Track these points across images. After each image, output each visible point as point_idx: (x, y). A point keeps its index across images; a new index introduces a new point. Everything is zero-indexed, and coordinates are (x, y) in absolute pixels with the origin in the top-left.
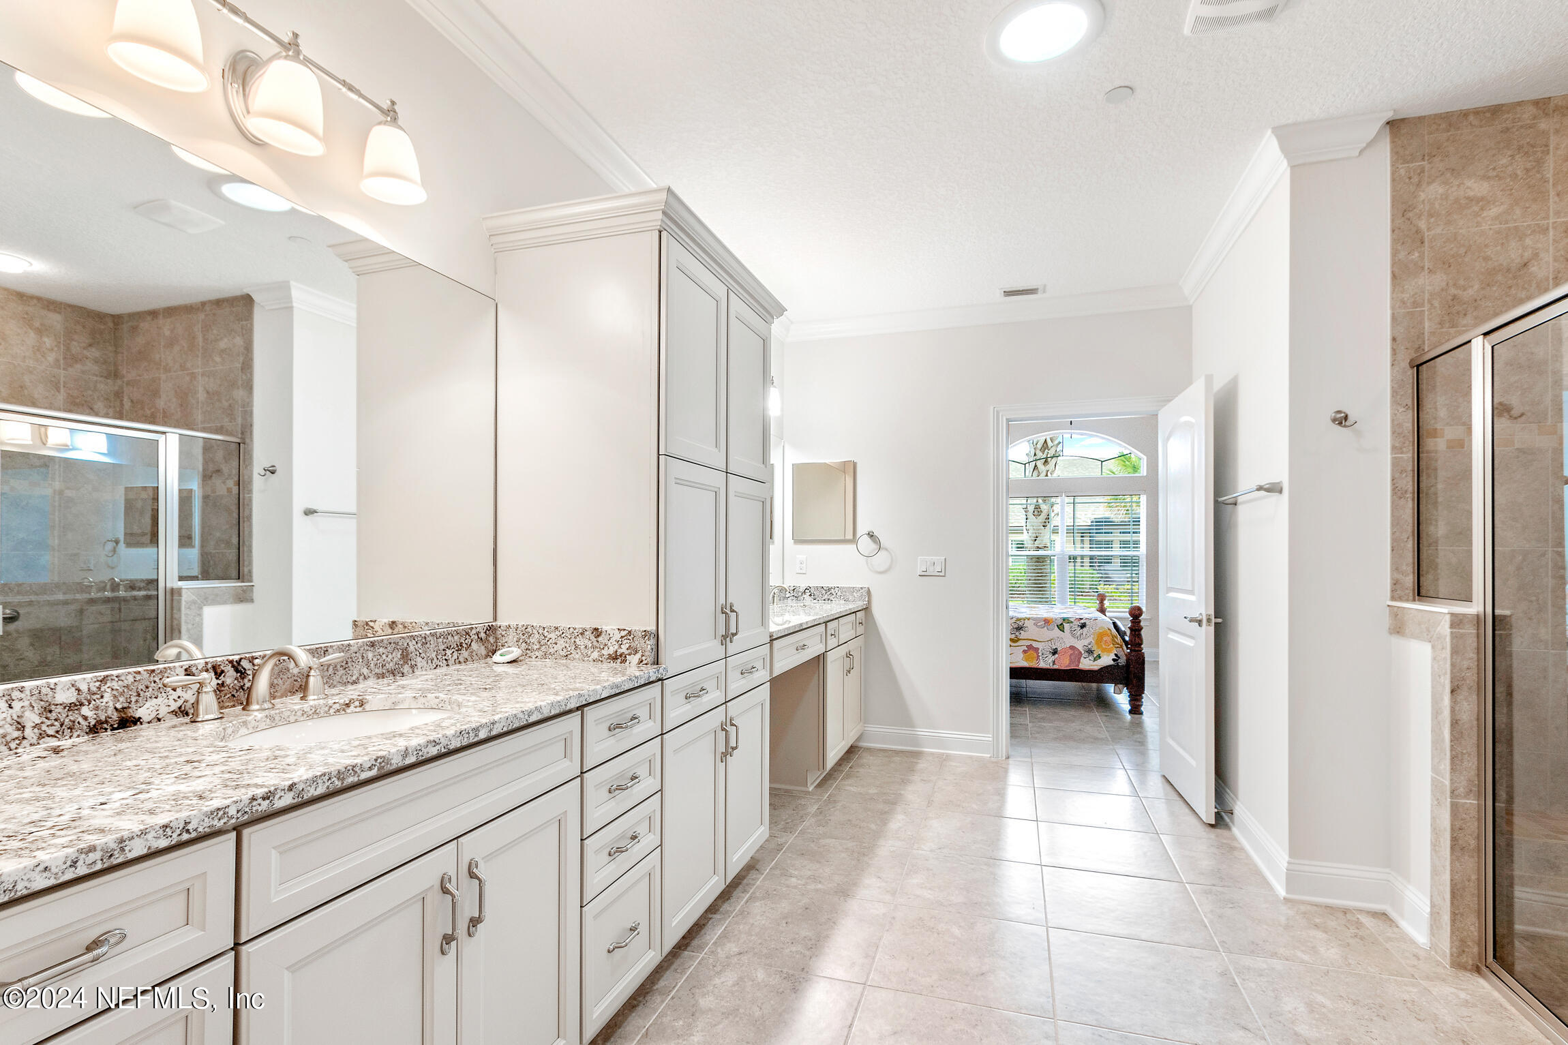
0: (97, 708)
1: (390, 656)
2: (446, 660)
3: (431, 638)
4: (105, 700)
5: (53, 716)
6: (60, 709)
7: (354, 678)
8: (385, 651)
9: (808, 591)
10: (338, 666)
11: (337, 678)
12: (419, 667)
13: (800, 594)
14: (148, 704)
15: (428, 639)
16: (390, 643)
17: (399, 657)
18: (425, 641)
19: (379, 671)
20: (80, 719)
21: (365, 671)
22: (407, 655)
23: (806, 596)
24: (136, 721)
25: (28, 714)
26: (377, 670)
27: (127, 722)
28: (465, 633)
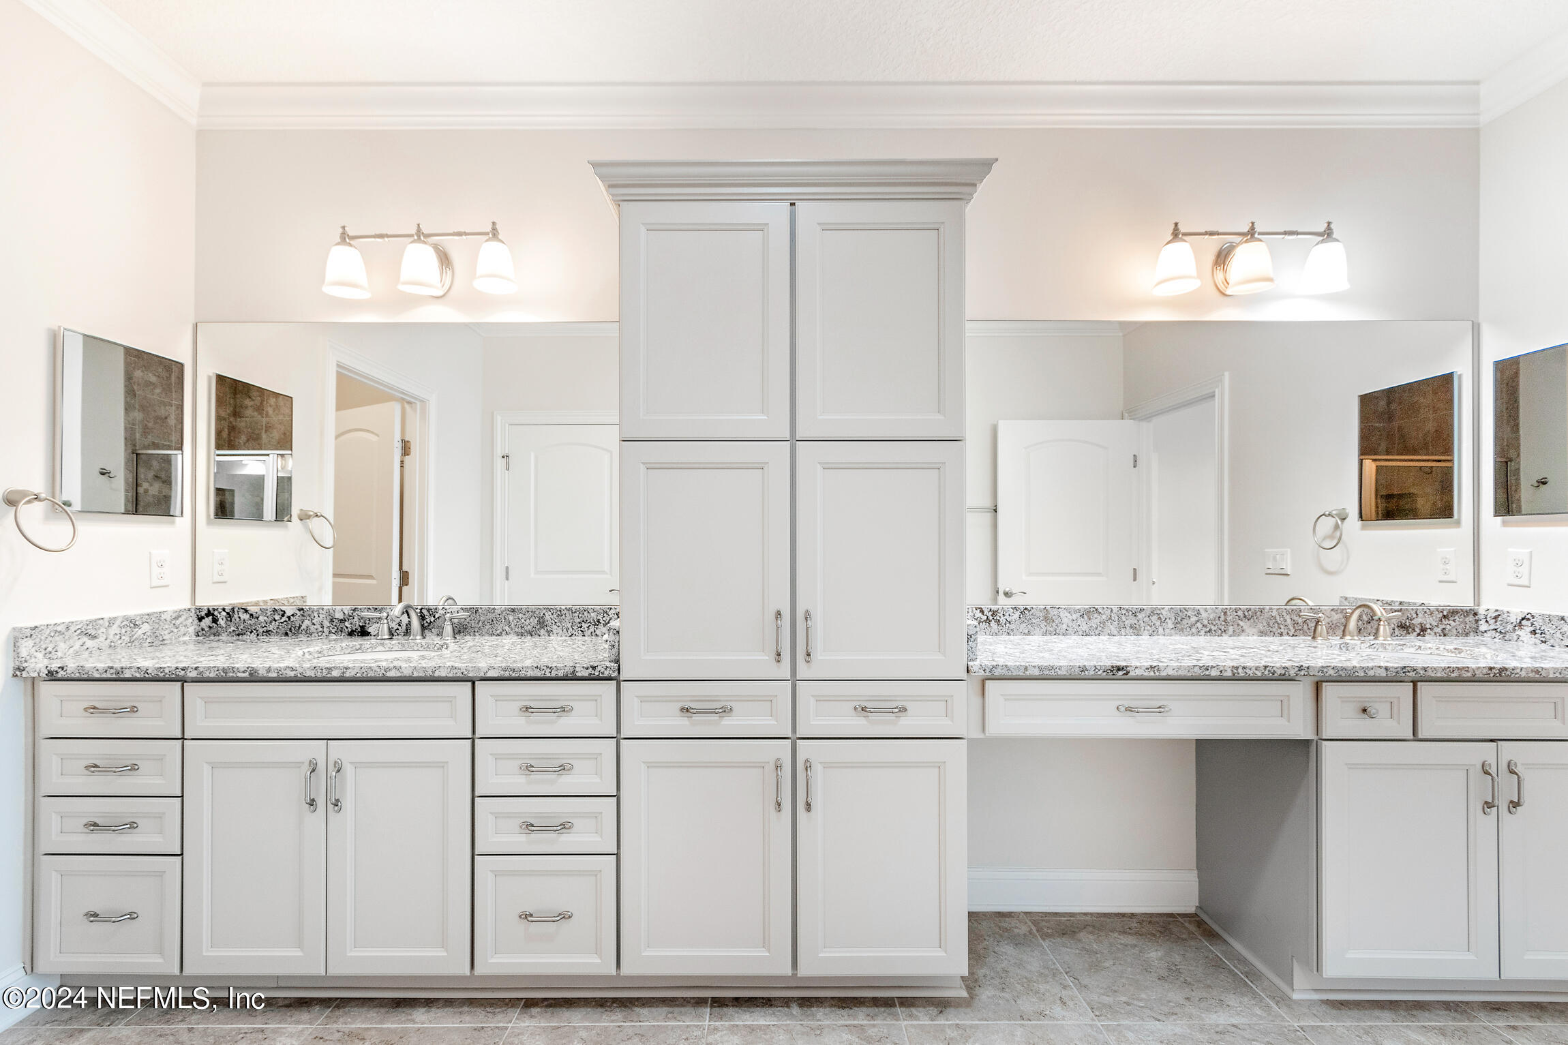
0: (351, 624)
1: (528, 621)
2: (582, 631)
3: (567, 612)
4: (355, 620)
5: (334, 624)
6: (336, 621)
7: (498, 632)
8: (523, 616)
9: (1528, 623)
10: (486, 622)
11: (485, 630)
12: (555, 633)
13: (1510, 627)
14: (374, 626)
15: (563, 612)
16: (528, 612)
17: (536, 622)
18: (560, 614)
19: (519, 630)
20: (345, 628)
21: (507, 628)
22: (544, 622)
23: (1525, 633)
24: (368, 634)
25: (325, 621)
26: (516, 630)
27: (364, 633)
28: (603, 612)
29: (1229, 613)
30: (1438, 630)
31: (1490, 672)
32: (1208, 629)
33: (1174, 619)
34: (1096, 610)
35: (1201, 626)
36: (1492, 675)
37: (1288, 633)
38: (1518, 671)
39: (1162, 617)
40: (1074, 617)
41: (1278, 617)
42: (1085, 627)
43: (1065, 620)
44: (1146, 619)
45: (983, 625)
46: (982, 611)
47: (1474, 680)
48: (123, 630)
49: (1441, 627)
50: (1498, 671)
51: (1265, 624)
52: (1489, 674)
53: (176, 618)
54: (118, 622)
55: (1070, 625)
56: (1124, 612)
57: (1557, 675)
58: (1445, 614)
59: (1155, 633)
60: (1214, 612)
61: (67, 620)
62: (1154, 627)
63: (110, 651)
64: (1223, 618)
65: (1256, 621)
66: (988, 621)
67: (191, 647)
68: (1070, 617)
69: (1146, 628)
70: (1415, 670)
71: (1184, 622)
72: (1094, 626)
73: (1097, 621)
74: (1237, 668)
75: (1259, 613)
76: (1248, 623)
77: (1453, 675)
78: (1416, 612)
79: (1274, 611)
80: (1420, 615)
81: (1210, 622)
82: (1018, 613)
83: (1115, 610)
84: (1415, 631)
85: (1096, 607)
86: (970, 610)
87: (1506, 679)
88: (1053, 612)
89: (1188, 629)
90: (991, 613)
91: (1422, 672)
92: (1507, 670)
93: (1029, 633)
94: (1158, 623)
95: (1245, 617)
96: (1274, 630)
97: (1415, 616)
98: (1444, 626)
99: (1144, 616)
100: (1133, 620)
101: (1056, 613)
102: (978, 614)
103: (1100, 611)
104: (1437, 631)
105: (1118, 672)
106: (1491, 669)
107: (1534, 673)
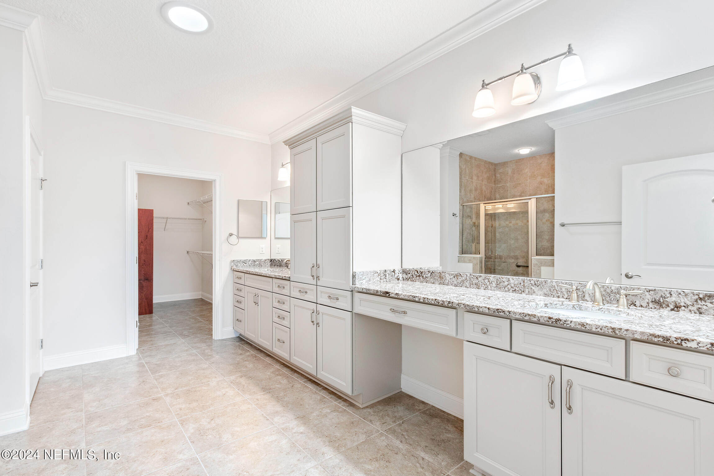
29: (526, 282)
30: (694, 308)
31: (549, 320)
32: (514, 289)
33: (496, 282)
34: (460, 274)
35: (510, 287)
36: (551, 322)
37: (563, 297)
38: (569, 322)
39: (490, 281)
40: (452, 277)
41: (556, 286)
42: (455, 283)
43: (448, 278)
44: (483, 281)
45: (418, 278)
46: (417, 272)
47: (538, 323)
48: (252, 263)
49: (696, 306)
50: (554, 320)
51: (548, 290)
52: (549, 321)
53: (265, 261)
54: (251, 261)
55: (449, 281)
56: (472, 276)
57: (599, 330)
58: (701, 296)
59: (487, 288)
60: (518, 280)
61: (240, 259)
62: (486, 285)
63: (249, 267)
64: (522, 284)
65: (542, 287)
66: (419, 276)
67: (269, 268)
68: (449, 277)
69: (482, 286)
70: (504, 312)
71: (501, 284)
72: (459, 282)
73: (461, 280)
74: (425, 298)
75: (544, 283)
76: (537, 288)
77: (525, 318)
78: (670, 293)
79: (554, 283)
80: (674, 295)
81: (515, 285)
82: (430, 274)
83: (468, 275)
84: (668, 306)
85: (460, 273)
86: (413, 271)
87: (561, 326)
88: (443, 274)
89: (503, 288)
90: (420, 273)
91: (508, 313)
92: (561, 320)
93: (434, 283)
94: (488, 284)
95: (535, 284)
96: (554, 294)
97: (669, 295)
98: (700, 306)
99: (481, 279)
100: (475, 281)
101: (444, 275)
102: (416, 273)
103: (462, 275)
104: (692, 309)
105: (386, 294)
106: (550, 318)
107: (580, 326)
